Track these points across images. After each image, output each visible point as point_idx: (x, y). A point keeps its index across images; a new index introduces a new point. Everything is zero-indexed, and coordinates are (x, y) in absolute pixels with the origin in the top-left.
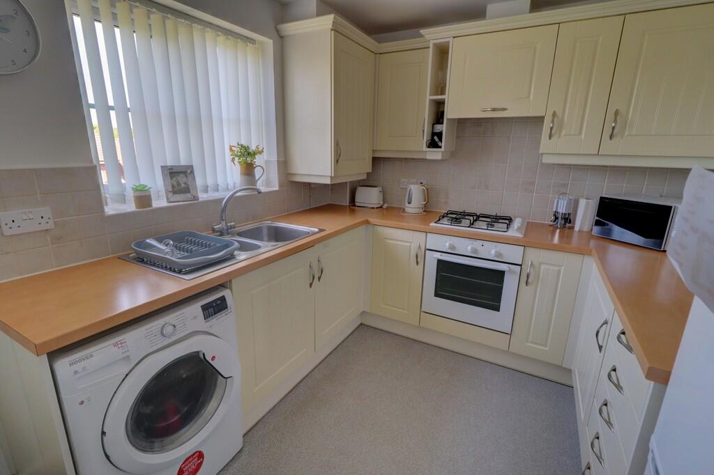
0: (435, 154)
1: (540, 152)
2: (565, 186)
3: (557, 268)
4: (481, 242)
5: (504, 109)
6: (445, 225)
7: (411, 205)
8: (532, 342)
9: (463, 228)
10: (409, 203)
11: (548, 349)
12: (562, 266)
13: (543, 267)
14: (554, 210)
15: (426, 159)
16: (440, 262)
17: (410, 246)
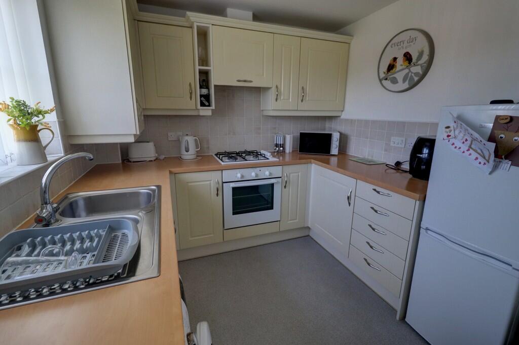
0: (206, 112)
1: (261, 109)
2: (275, 128)
3: (297, 174)
4: (258, 169)
5: (251, 82)
6: (227, 162)
7: (189, 153)
8: (290, 220)
9: (239, 162)
10: (187, 151)
11: (297, 220)
12: (299, 172)
13: (291, 175)
14: (275, 143)
15: (199, 116)
16: (234, 189)
17: (210, 184)
